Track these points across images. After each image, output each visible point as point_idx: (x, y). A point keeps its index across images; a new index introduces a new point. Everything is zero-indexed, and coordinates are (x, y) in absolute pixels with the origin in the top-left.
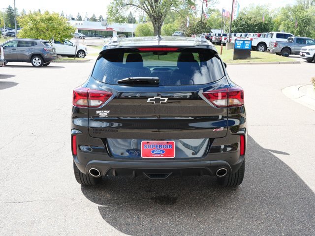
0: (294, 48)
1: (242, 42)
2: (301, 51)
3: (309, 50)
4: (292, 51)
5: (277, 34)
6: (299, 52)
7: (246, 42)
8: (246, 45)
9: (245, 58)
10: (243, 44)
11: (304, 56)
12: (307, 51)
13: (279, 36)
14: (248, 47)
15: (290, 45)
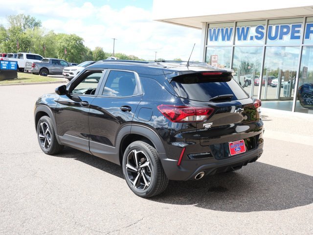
0: (51, 68)
1: (7, 63)
2: (63, 71)
3: (72, 70)
4: (50, 71)
5: (27, 55)
6: (62, 72)
7: (11, 63)
8: (12, 65)
9: (12, 79)
10: (9, 65)
11: (68, 76)
12: (70, 71)
13: (29, 57)
14: (14, 68)
15: (47, 65)
